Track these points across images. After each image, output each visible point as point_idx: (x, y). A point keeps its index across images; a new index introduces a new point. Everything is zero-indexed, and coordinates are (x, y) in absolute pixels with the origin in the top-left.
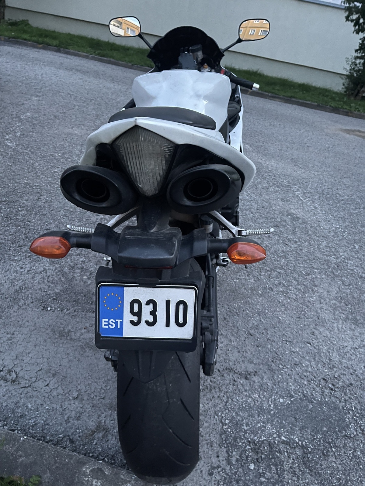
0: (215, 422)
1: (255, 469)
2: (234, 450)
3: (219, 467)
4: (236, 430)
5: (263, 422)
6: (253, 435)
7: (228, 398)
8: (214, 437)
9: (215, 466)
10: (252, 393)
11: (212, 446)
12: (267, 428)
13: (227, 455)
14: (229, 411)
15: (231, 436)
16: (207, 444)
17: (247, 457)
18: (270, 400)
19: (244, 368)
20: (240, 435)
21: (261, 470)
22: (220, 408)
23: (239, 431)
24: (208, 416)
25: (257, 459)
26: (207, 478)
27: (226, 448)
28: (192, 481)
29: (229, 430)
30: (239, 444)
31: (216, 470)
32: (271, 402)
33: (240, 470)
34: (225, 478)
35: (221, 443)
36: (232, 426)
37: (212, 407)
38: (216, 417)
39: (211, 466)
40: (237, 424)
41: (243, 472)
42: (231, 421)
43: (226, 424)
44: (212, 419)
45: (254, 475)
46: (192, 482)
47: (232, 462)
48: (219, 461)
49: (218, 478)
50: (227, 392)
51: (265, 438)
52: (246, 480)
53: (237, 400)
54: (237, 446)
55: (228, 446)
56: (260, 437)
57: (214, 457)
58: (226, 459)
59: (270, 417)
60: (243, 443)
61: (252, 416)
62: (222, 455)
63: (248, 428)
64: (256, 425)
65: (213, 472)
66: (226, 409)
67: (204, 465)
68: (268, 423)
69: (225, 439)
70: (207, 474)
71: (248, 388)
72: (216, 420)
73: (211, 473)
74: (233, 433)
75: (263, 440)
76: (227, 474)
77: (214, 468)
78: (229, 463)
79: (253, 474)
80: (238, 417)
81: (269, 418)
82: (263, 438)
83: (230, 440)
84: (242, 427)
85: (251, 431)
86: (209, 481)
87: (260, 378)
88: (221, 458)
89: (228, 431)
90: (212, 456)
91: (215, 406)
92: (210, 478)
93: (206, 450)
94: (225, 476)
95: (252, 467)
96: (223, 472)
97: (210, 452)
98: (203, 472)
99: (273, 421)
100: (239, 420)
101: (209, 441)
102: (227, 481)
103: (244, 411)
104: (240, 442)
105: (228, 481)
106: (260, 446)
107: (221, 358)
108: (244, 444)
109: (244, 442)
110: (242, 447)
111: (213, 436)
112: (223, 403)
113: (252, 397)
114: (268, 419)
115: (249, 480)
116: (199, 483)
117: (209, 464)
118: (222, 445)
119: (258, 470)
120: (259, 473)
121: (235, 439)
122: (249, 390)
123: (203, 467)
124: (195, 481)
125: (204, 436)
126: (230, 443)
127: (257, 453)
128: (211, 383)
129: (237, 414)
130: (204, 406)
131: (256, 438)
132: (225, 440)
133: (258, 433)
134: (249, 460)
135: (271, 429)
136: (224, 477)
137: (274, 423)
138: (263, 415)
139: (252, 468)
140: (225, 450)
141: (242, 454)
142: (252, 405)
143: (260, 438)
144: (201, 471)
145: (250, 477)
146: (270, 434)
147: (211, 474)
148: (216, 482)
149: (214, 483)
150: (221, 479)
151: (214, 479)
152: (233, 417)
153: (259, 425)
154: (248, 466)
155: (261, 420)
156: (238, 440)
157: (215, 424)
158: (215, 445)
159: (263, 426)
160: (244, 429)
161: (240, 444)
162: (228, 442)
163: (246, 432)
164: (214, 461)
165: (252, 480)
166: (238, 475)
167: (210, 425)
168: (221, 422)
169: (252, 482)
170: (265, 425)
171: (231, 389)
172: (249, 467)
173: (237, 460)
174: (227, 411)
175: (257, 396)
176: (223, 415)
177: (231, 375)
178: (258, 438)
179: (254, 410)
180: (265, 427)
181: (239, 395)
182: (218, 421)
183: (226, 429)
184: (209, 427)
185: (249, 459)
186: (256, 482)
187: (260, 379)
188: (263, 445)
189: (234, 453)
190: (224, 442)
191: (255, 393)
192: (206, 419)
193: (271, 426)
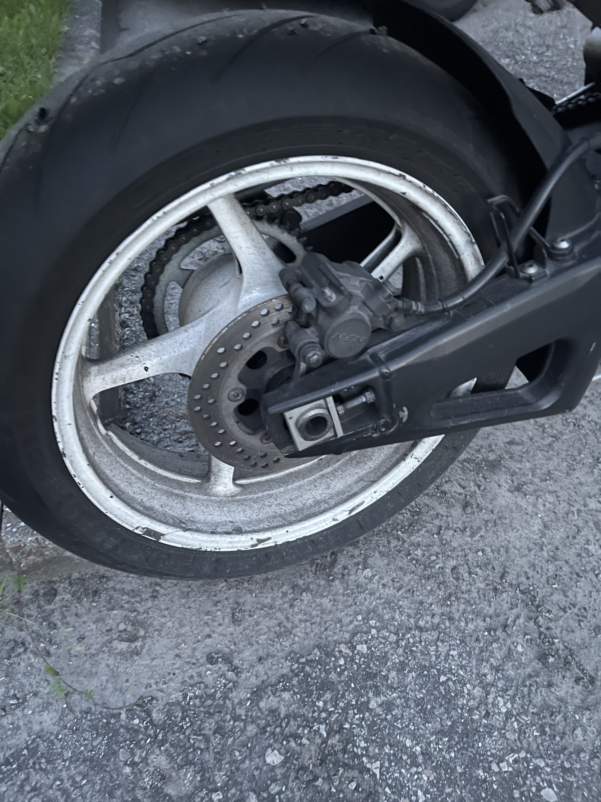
0: (346, 620)
1: (273, 768)
2: (295, 693)
3: (235, 669)
4: (351, 679)
5: (425, 754)
6: (364, 732)
7: (435, 627)
8: (307, 633)
9: (236, 662)
10: (505, 691)
11: (279, 635)
12: (414, 770)
13: (273, 680)
14: (397, 642)
15: (328, 672)
16: (279, 625)
17: (296, 737)
18: (523, 754)
19: (579, 641)
20: (343, 696)
21: (277, 789)
22: (393, 618)
23: (355, 689)
24: (351, 600)
25: (304, 768)
26: (198, 654)
27: (292, 671)
28: (180, 623)
29: (342, 662)
30: (318, 699)
31: (224, 668)
32: (515, 761)
33: (252, 729)
34: (212, 696)
35: (296, 654)
36: (359, 666)
37: (380, 598)
38: (360, 618)
39: (232, 652)
40: (372, 676)
41: (249, 739)
42: (370, 657)
43: (353, 648)
44: (350, 611)
45: (256, 773)
46: (177, 625)
47: (262, 698)
48: (252, 666)
49: (209, 680)
50: (451, 619)
51: (377, 772)
52: (232, 754)
53: (448, 655)
54: (309, 696)
55: (297, 675)
56: (373, 758)
57: (257, 650)
58: (263, 682)
59: (459, 770)
60: (325, 710)
61: (427, 715)
62: (270, 669)
63: (379, 711)
64: (403, 731)
65: (216, 662)
66: (396, 634)
67: (225, 636)
68: (434, 769)
69: (312, 661)
70: (207, 650)
71: (511, 673)
72: (351, 622)
73: (212, 657)
74: (340, 674)
75: (368, 770)
76: (225, 697)
77: (228, 660)
78: (258, 693)
79: (257, 769)
80: (393, 674)
81: (453, 770)
82: (375, 767)
83: (316, 673)
84: (371, 695)
85: (374, 723)
86: (194, 661)
87: (583, 701)
88: (260, 668)
89: (337, 659)
90: (256, 646)
91: (389, 603)
92: (201, 661)
93: (263, 627)
94: (218, 695)
95: (274, 758)
96: (225, 685)
97: (263, 637)
98: (208, 641)
99: (452, 783)
100: (386, 678)
101: (289, 625)
102: (209, 702)
103: (425, 683)
104: (325, 703)
105: (210, 706)
106: (346, 766)
107: (551, 567)
108: (324, 715)
109: (330, 714)
110: (314, 711)
111: (308, 630)
112: (412, 621)
113: (488, 694)
114: (448, 767)
115: (235, 761)
116: (180, 641)
117: (233, 647)
118: (292, 658)
119: (274, 780)
120: (268, 786)
121: (326, 685)
122: (508, 679)
123: (220, 634)
124: (182, 631)
125: (296, 610)
126: (308, 675)
127: (323, 762)
128: (448, 571)
129: (401, 668)
130: (371, 579)
131: (363, 744)
132: (309, 662)
133: (381, 747)
134: (288, 742)
135: (421, 787)
136: (215, 692)
137: (448, 790)
138: (450, 748)
139: (269, 760)
140: (285, 671)
141: (295, 719)
142: (461, 702)
143: (367, 756)
144: (209, 636)
145: (243, 761)
146: (403, 787)
147: (211, 660)
148: (197, 679)
149: (194, 674)
150: (206, 687)
151: (203, 669)
152: (384, 658)
153: (408, 743)
154: (270, 746)
155: (429, 744)
156: (328, 696)
157: (340, 621)
158: (287, 644)
159: (413, 756)
160: (368, 702)
161: (321, 704)
162: (307, 668)
163: (363, 707)
164: (246, 654)
165: (238, 769)
166: (234, 727)
167: (330, 612)
168: (354, 634)
169: (232, 772)
170: (420, 759)
171: (471, 626)
172: (270, 750)
173: (273, 712)
174: (393, 638)
175: (504, 710)
176: (374, 631)
177: (515, 611)
178: (366, 749)
179: (447, 711)
180: (415, 764)
181: (469, 654)
182: (352, 626)
183: (341, 652)
184: (323, 611)
185: (293, 744)
186: (236, 783)
187: (577, 701)
188: (356, 773)
189: (286, 695)
190: (304, 660)
191: (513, 699)
192: (341, 598)
193: (431, 783)
